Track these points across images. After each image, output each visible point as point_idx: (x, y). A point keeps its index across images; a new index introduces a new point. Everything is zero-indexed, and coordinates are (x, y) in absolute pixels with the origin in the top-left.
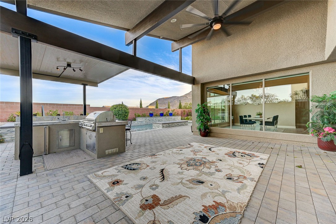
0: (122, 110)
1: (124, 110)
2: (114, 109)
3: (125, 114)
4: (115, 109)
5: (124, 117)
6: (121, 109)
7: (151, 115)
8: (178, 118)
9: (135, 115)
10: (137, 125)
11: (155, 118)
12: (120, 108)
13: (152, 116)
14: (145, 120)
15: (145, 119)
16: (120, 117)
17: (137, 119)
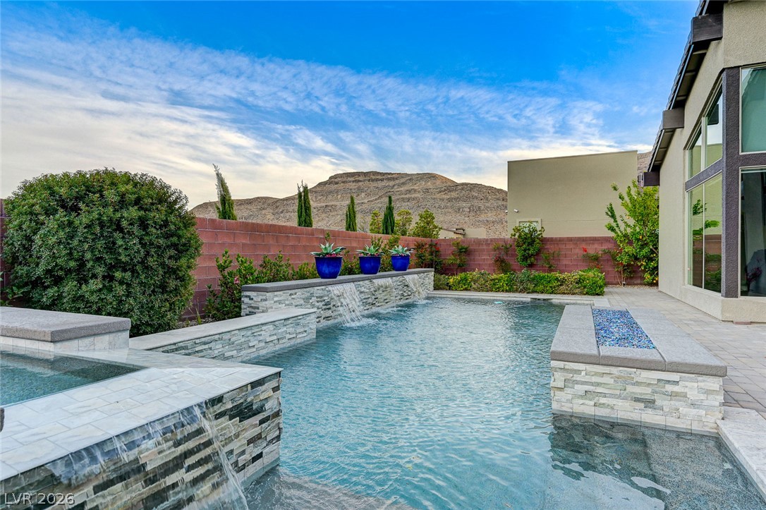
0: (143, 224)
1: (166, 223)
3: (172, 263)
5: (163, 287)
6: (134, 212)
8: (426, 281)
9: (222, 268)
12: (123, 202)
13: (334, 275)
16: (120, 290)
17: (251, 298)
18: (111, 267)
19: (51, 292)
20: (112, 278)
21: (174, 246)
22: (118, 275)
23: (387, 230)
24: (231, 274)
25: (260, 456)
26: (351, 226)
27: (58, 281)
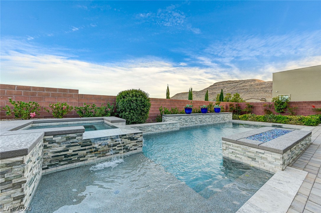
0: (136, 100)
1: (141, 100)
2: (121, 98)
3: (143, 109)
4: (124, 98)
5: (141, 114)
6: (134, 98)
7: (188, 111)
8: (229, 116)
9: (160, 110)
10: (165, 131)
11: (194, 117)
12: (133, 96)
13: (190, 113)
14: (179, 119)
15: (179, 117)
16: (132, 114)
17: (164, 118)
18: (130, 110)
19: (121, 114)
20: (130, 112)
21: (144, 105)
22: (131, 111)
23: (220, 100)
24: (162, 112)
25: (136, 149)
26: (206, 99)
27: (122, 112)
